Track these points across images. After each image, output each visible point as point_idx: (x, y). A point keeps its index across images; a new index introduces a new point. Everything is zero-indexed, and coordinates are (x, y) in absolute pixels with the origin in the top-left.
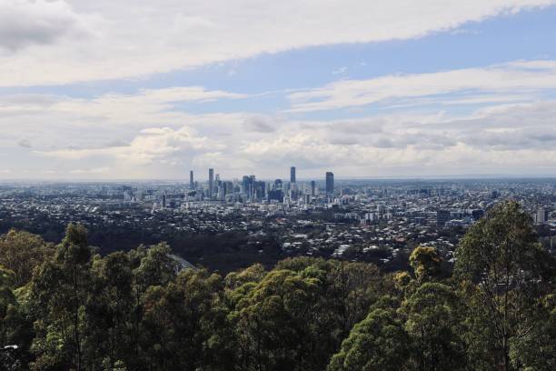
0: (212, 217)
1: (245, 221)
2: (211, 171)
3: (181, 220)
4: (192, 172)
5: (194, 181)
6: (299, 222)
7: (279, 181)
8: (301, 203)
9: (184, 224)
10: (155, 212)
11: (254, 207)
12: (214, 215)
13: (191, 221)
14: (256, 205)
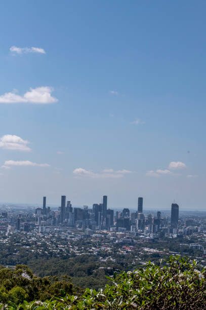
0: (65, 241)
1: (95, 247)
2: (63, 198)
3: (35, 243)
4: (45, 198)
5: (47, 206)
6: (146, 249)
7: (126, 211)
8: (147, 232)
9: (38, 247)
10: (9, 234)
11: (103, 234)
12: (66, 240)
13: (44, 245)
14: (105, 231)
